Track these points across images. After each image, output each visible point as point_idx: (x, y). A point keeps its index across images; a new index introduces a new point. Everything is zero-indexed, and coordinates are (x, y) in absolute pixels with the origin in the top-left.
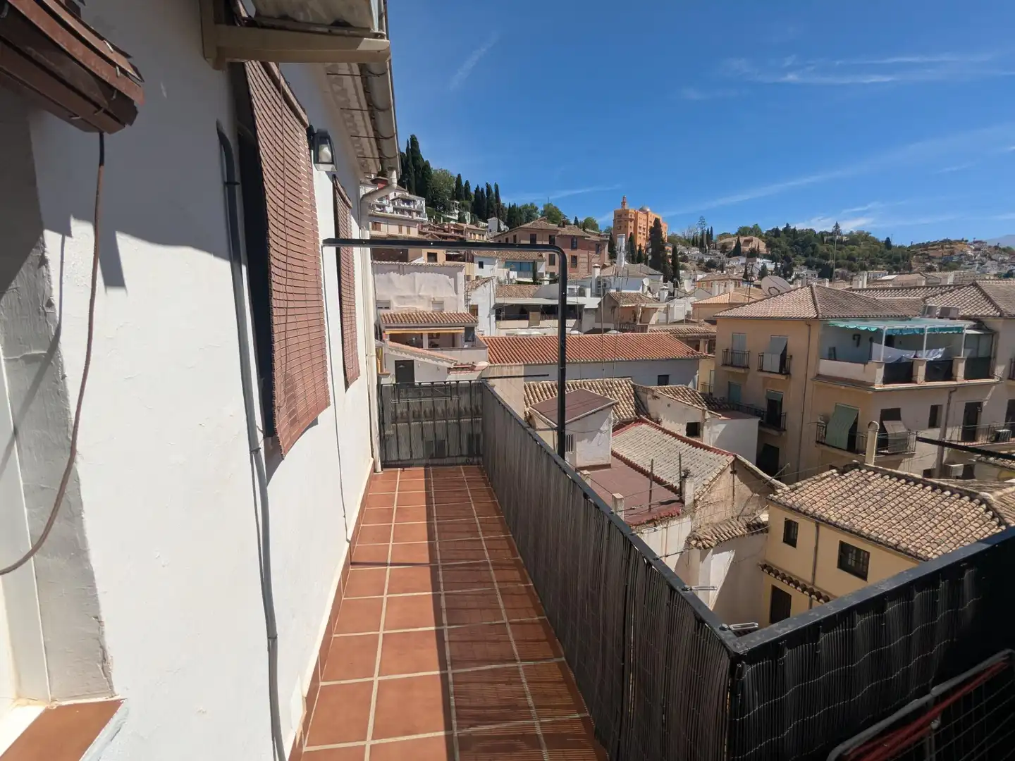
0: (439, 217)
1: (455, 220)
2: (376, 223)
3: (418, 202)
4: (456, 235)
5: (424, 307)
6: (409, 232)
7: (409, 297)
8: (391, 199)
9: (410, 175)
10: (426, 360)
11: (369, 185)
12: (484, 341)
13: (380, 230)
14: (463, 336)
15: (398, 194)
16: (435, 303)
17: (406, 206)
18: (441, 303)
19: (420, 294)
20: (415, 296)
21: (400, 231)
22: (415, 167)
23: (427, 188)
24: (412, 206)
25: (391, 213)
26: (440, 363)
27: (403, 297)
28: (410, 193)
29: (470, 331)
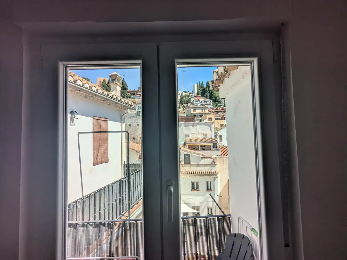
0: (217, 106)
1: (223, 106)
2: (194, 109)
3: (210, 101)
4: (222, 111)
5: (200, 136)
6: (205, 111)
7: (196, 133)
8: (201, 101)
9: (207, 93)
10: (194, 154)
11: (194, 98)
12: (219, 148)
13: (195, 111)
14: (213, 146)
15: (203, 100)
16: (204, 135)
17: (205, 103)
18: (206, 135)
19: (199, 132)
20: (197, 133)
21: (202, 111)
22: (209, 90)
23: (213, 97)
24: (207, 103)
25: (200, 106)
26: (198, 156)
27: (193, 133)
28: (207, 99)
29: (215, 144)
